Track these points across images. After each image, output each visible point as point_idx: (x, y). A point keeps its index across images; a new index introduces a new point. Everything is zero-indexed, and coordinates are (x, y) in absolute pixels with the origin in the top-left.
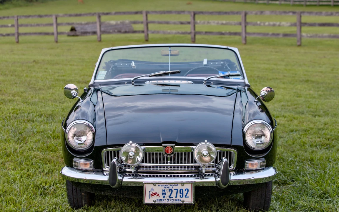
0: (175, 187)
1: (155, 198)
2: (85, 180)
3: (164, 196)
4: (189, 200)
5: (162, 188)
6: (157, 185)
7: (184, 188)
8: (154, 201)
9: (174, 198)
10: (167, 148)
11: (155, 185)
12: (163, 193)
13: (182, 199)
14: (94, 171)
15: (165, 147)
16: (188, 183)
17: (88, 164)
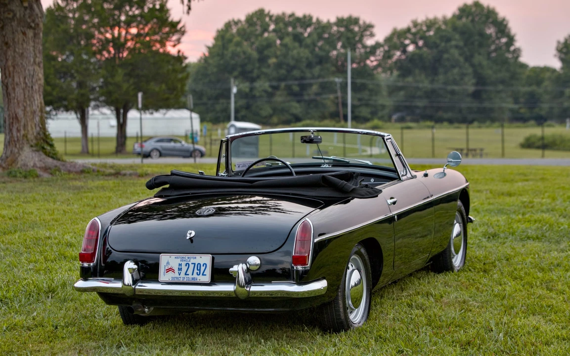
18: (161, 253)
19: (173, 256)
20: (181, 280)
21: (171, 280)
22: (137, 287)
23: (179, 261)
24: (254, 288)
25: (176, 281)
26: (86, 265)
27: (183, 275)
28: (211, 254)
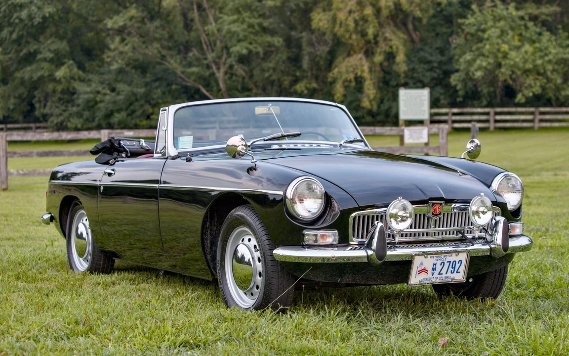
0: (449, 259)
1: (423, 276)
2: (333, 257)
3: (433, 272)
4: (460, 277)
5: (433, 260)
6: (429, 256)
7: (457, 259)
8: (420, 282)
9: (444, 275)
10: (435, 207)
11: (426, 257)
12: (433, 268)
13: (452, 276)
14: (337, 247)
15: (433, 204)
16: (463, 251)
17: (331, 237)
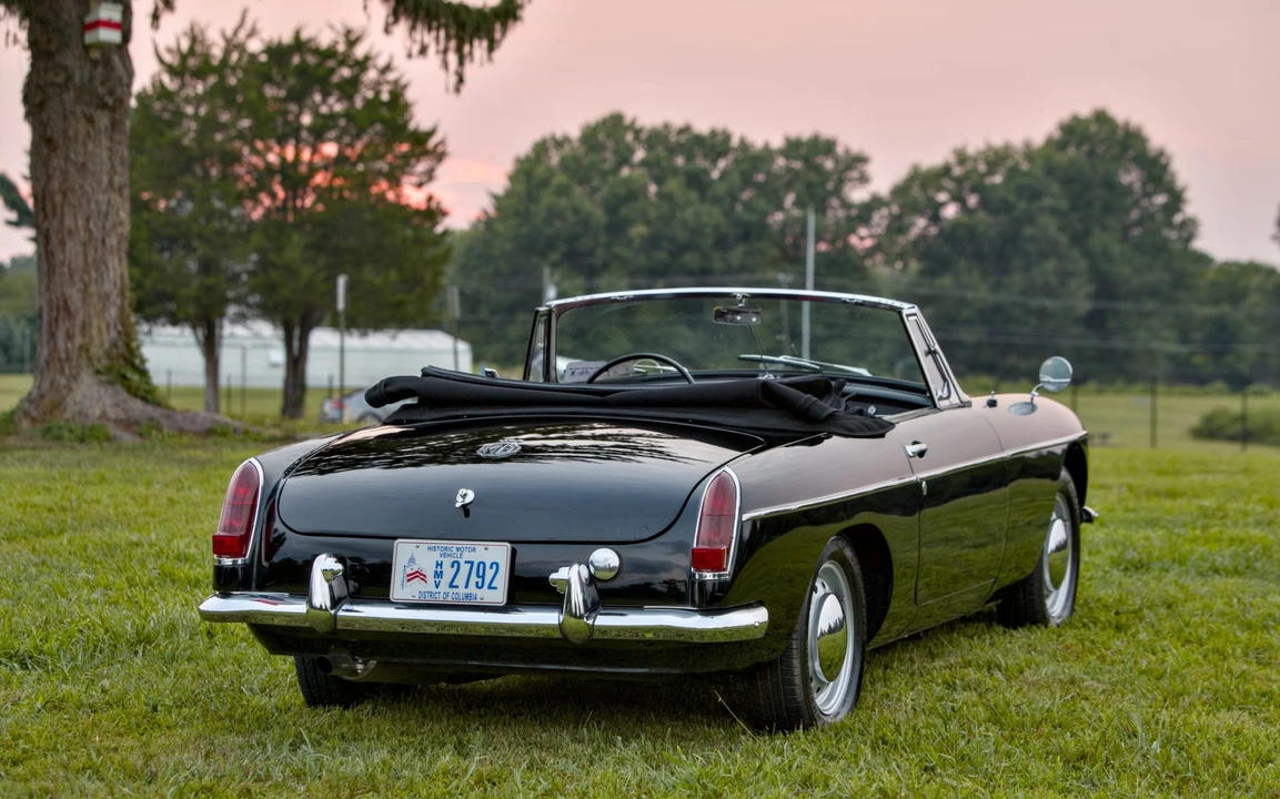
18: (396, 538)
19: (424, 544)
20: (440, 599)
21: (417, 599)
22: (341, 613)
23: (436, 556)
24: (603, 620)
25: (428, 599)
26: (228, 562)
27: (444, 587)
28: (511, 542)
